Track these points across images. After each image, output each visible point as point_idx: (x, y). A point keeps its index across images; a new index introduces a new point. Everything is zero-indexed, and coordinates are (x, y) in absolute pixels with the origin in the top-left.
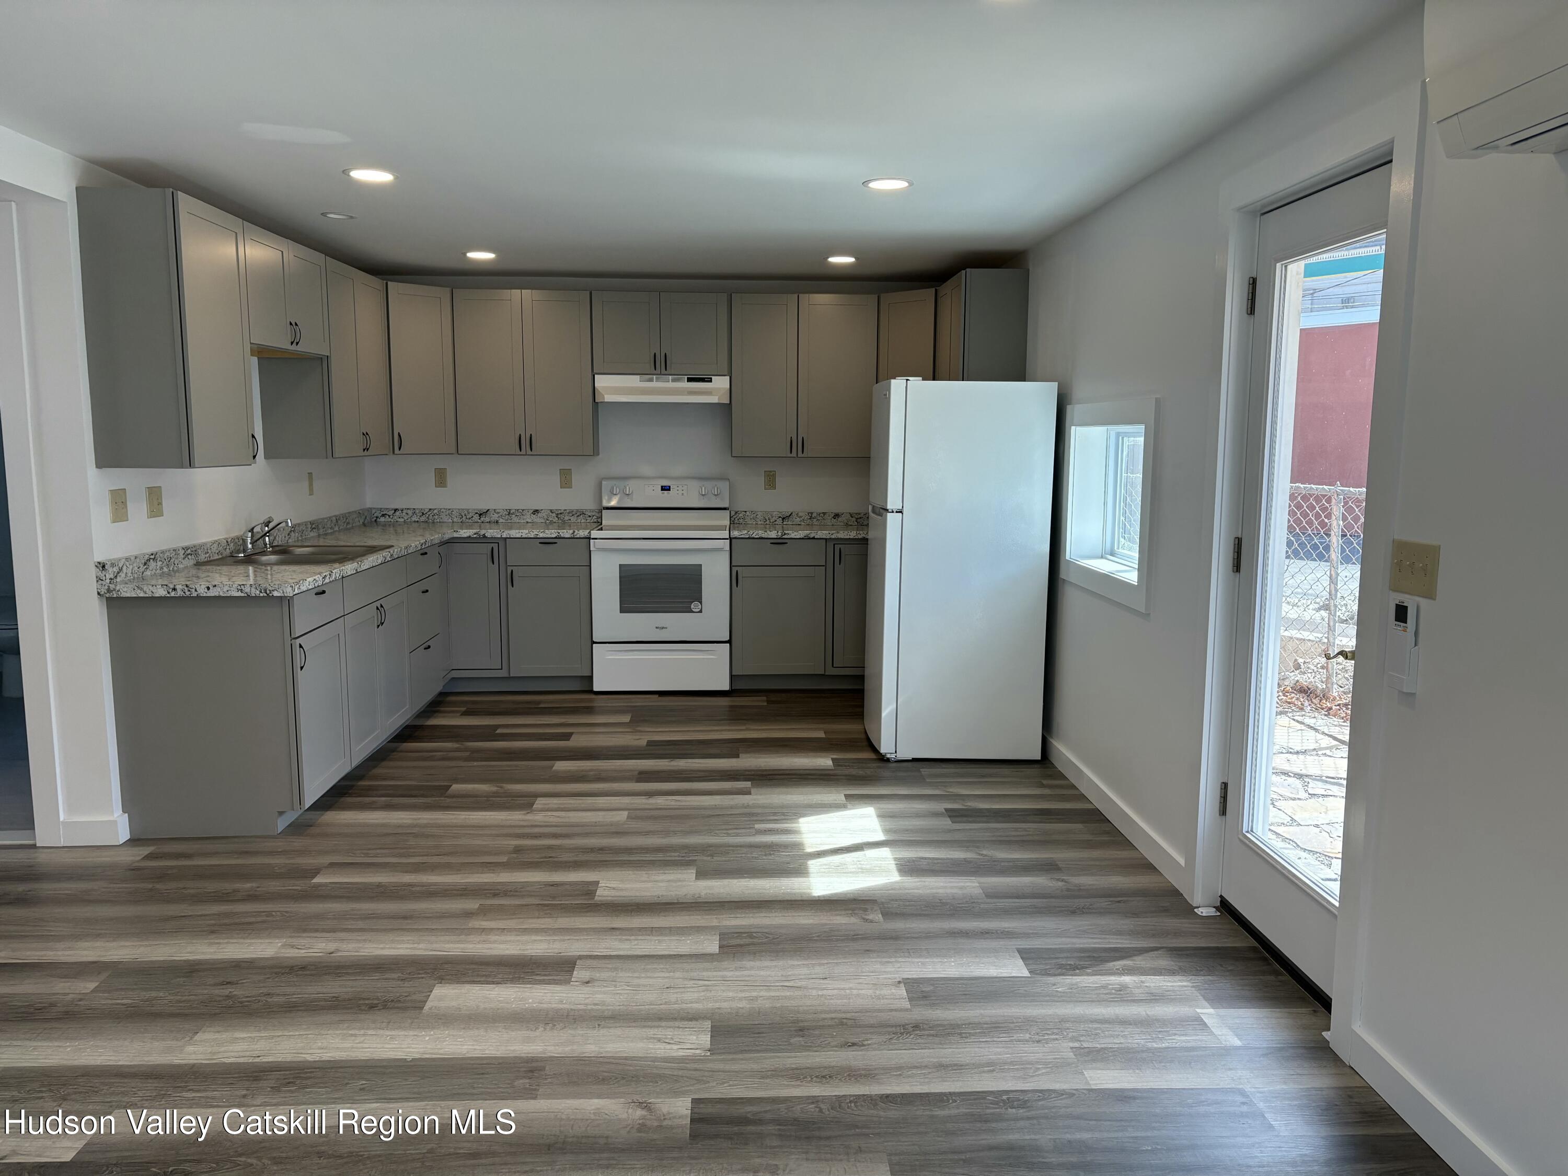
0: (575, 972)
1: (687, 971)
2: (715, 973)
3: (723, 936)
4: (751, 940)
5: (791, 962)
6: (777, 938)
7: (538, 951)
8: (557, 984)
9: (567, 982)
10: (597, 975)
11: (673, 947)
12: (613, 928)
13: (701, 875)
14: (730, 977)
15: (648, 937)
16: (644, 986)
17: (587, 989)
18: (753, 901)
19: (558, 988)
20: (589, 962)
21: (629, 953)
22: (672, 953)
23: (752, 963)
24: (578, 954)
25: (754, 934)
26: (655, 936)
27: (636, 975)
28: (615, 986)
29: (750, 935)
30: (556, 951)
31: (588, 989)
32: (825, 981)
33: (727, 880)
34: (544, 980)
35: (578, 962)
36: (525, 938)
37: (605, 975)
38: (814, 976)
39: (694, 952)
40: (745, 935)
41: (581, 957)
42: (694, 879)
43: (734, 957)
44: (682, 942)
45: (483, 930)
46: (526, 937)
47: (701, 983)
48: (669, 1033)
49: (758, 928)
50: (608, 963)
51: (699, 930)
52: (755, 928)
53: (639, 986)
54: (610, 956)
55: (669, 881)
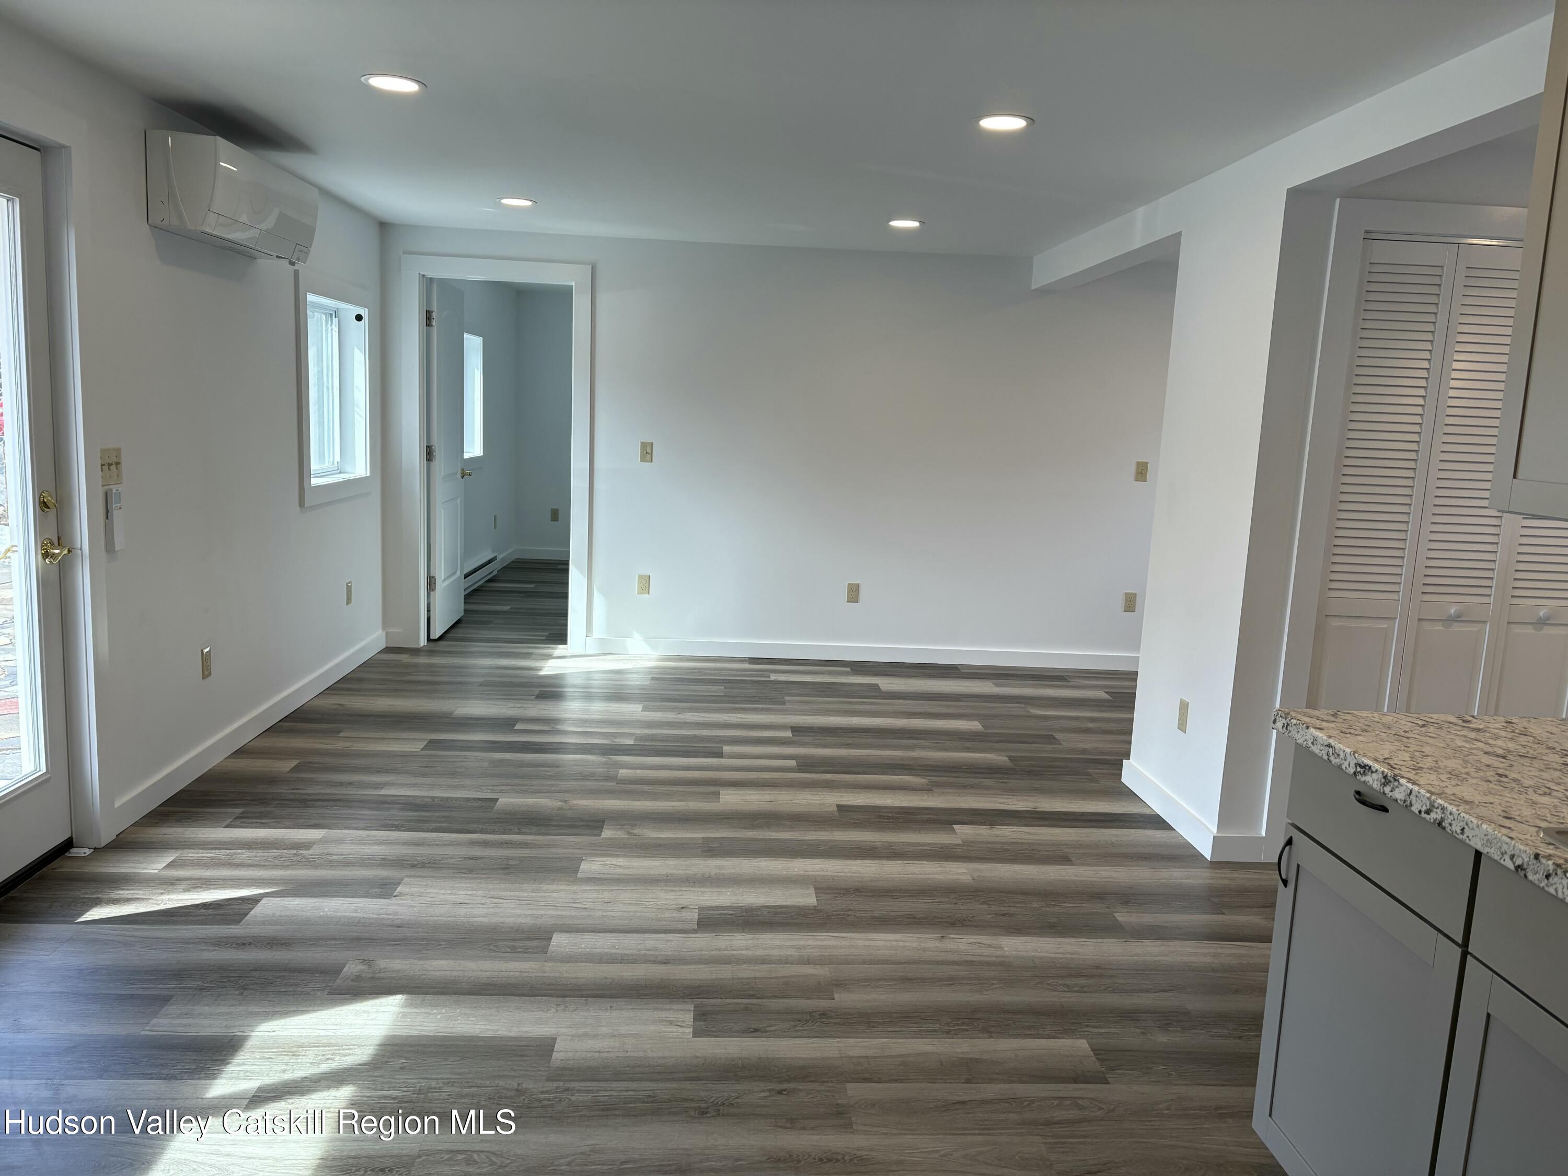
0: (696, 917)
1: (590, 916)
2: (564, 913)
3: (545, 949)
4: (516, 944)
5: (485, 920)
6: (485, 945)
7: (739, 938)
8: (711, 907)
9: (701, 909)
10: (676, 914)
11: (600, 940)
12: (666, 963)
13: (545, 1047)
14: (549, 909)
15: (626, 952)
16: (629, 904)
17: (683, 902)
18: (490, 995)
19: (709, 903)
20: (686, 927)
21: (647, 936)
22: (602, 934)
23: (523, 921)
24: (698, 935)
25: (509, 950)
26: (618, 954)
27: (639, 914)
28: (657, 905)
29: (514, 950)
30: (721, 938)
31: (681, 903)
32: (462, 901)
33: (512, 1034)
34: (723, 910)
35: (696, 927)
36: (759, 952)
37: (667, 915)
38: (471, 906)
39: (578, 935)
40: (519, 950)
41: (695, 931)
42: (559, 1039)
43: (539, 928)
44: (590, 946)
45: (809, 961)
46: (758, 954)
47: (579, 906)
48: (612, 870)
49: (501, 957)
50: (666, 925)
51: (570, 959)
52: (505, 957)
53: (636, 905)
54: (665, 933)
55: (595, 1036)
